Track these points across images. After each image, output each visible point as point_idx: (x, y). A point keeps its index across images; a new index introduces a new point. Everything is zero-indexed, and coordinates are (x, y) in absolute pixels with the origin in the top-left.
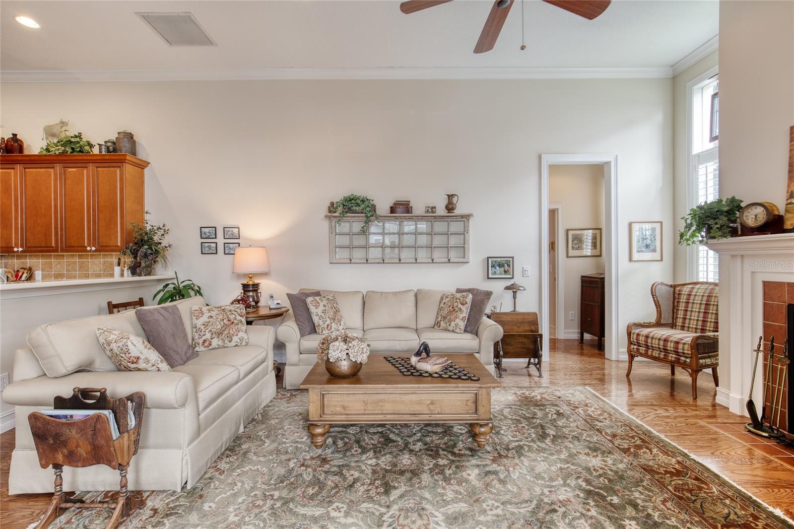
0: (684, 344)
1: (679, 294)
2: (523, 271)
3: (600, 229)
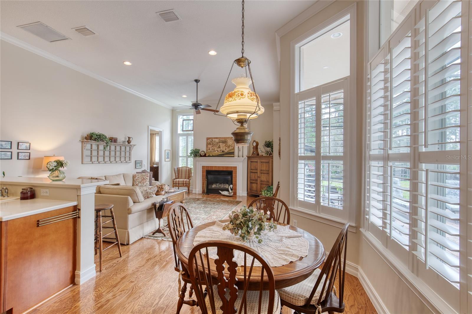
0: (188, 181)
1: (179, 170)
2: (144, 165)
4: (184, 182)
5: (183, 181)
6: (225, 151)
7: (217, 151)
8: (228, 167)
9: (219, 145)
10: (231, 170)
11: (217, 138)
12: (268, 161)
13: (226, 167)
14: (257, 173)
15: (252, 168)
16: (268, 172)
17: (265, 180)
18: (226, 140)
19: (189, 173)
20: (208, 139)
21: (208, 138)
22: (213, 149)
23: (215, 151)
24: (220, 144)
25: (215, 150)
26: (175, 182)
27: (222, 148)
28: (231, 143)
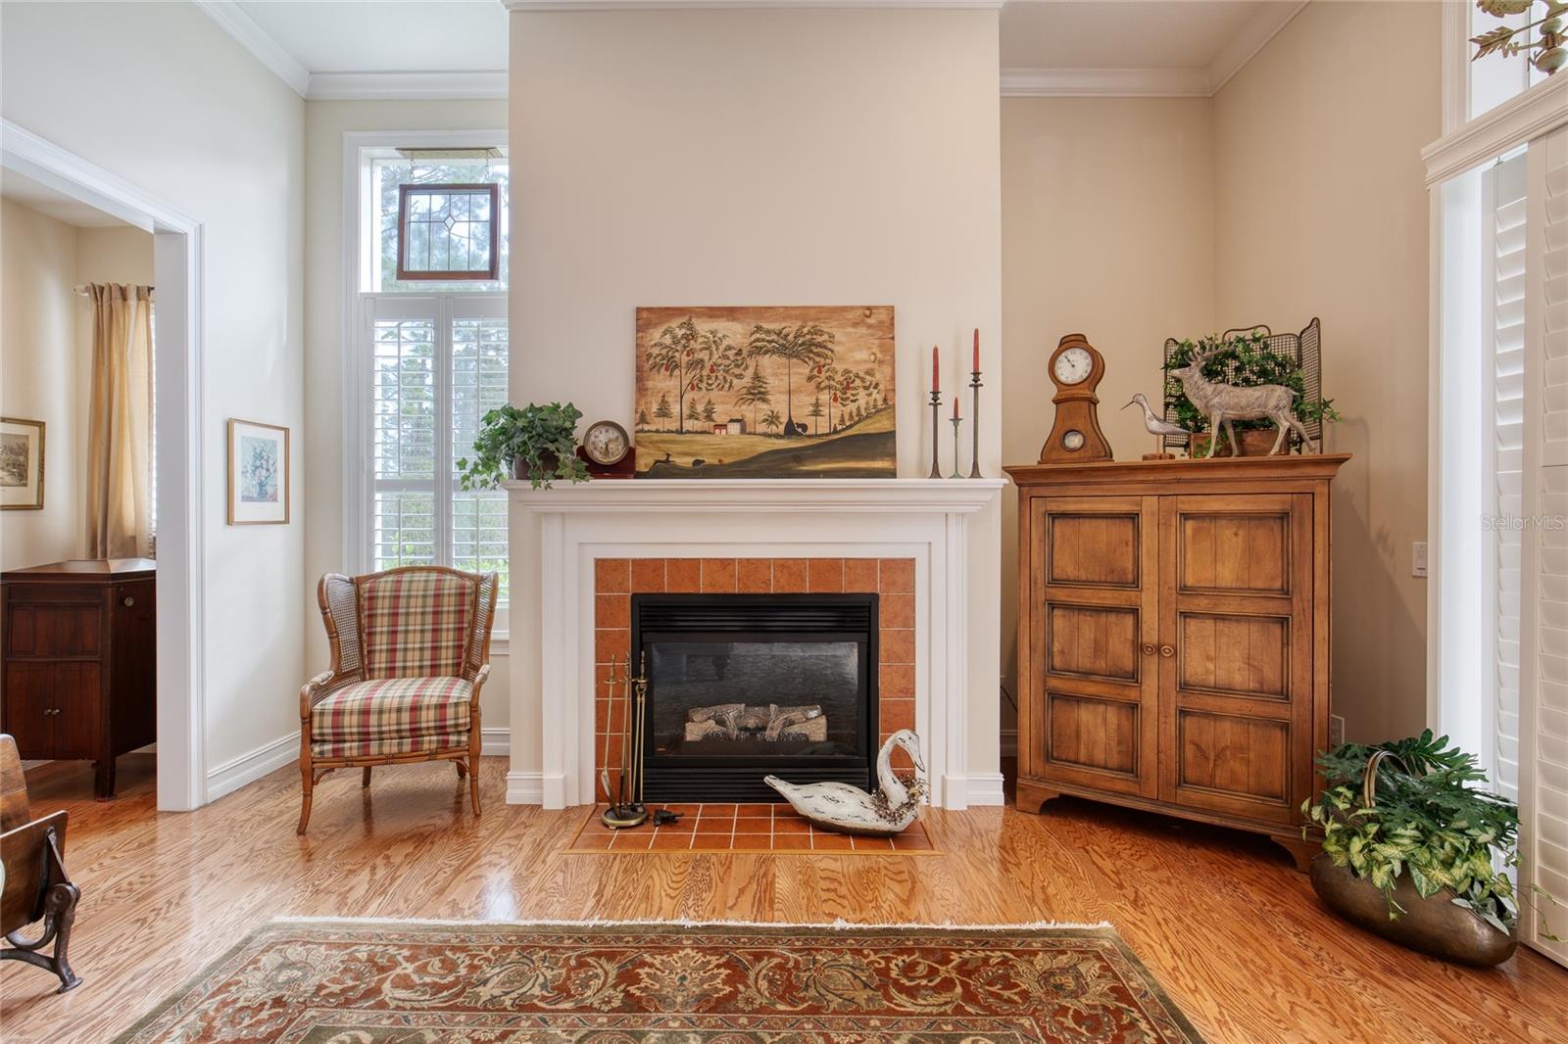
0: (457, 705)
1: (371, 598)
3: (41, 425)
4: (428, 718)
5: (415, 709)
6: (810, 421)
7: (734, 429)
8: (833, 565)
9: (757, 377)
10: (868, 590)
11: (731, 313)
12: (1277, 508)
13: (815, 563)
14: (1135, 612)
15: (1066, 566)
16: (1275, 607)
17: (1240, 678)
18: (821, 333)
19: (467, 617)
20: (647, 318)
21: (650, 310)
22: (700, 408)
23: (724, 426)
24: (768, 363)
25: (719, 418)
26: (324, 725)
27: (778, 403)
28: (862, 355)
